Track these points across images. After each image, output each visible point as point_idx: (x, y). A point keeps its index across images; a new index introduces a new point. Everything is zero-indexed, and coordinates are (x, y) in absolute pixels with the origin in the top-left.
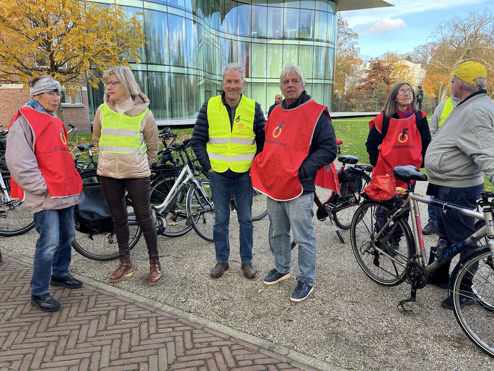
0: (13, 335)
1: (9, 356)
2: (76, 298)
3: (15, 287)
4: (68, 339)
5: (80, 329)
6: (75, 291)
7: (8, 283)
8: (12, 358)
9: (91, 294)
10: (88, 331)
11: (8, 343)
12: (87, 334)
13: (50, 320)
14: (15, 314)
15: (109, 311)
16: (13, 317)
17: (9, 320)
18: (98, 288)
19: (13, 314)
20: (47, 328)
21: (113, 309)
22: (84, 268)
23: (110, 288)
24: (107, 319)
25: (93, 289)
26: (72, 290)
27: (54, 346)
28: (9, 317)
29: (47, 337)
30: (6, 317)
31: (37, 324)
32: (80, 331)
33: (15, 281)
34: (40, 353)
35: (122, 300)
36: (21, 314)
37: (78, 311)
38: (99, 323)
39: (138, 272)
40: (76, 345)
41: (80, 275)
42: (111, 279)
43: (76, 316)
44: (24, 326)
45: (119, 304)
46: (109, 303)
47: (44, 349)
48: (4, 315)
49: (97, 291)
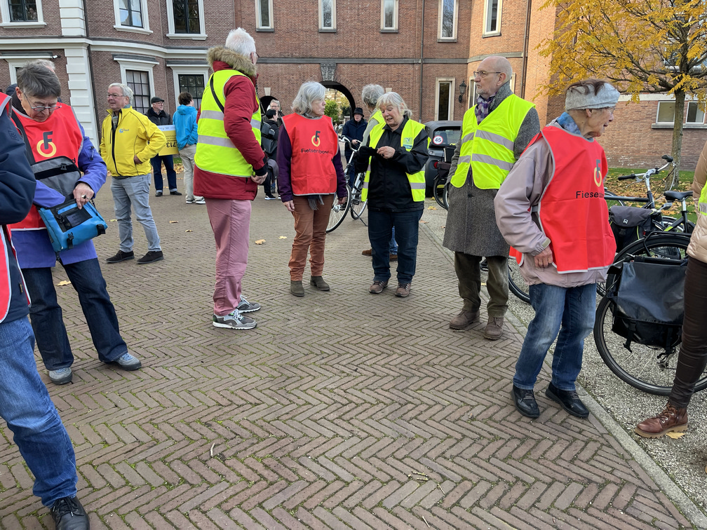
0: (467, 442)
1: (446, 468)
2: (570, 432)
3: (502, 378)
4: (526, 490)
5: (550, 485)
6: (573, 421)
7: (498, 368)
8: (448, 474)
9: (595, 437)
10: (558, 496)
11: (454, 451)
12: (555, 500)
13: (518, 446)
14: (484, 415)
15: (608, 482)
16: (479, 417)
17: (473, 419)
18: (609, 433)
19: (481, 413)
20: (509, 457)
21: (615, 483)
22: (606, 390)
23: (629, 444)
24: (597, 495)
25: (603, 431)
26: (571, 416)
27: (503, 490)
28: (475, 415)
29: (502, 470)
30: (471, 414)
31: (500, 443)
32: (548, 487)
33: (507, 369)
34: (482, 488)
35: (638, 475)
36: (490, 418)
37: (561, 454)
38: (581, 492)
39: (693, 437)
40: (531, 507)
41: (595, 397)
42: (638, 427)
43: (554, 461)
44: (484, 437)
45: (630, 478)
46: (614, 469)
47: (489, 485)
48: (471, 409)
49: (607, 437)
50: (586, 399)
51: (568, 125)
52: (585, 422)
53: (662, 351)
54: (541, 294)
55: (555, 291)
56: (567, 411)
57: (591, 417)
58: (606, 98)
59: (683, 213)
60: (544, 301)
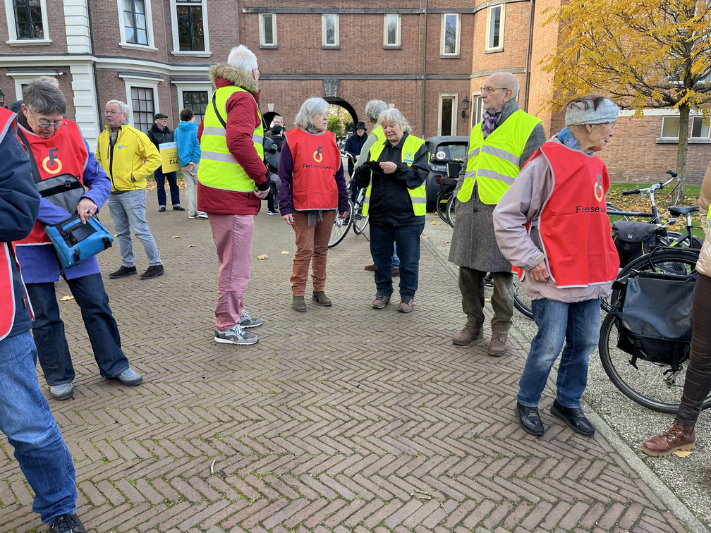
0: (471, 460)
1: (449, 487)
2: (575, 451)
3: (506, 394)
4: (531, 510)
5: (555, 505)
6: (579, 439)
7: (502, 384)
8: (451, 493)
9: (600, 456)
10: (564, 516)
11: (458, 469)
12: (560, 520)
13: (523, 465)
14: (487, 433)
15: (614, 502)
16: (482, 435)
17: (476, 436)
18: (616, 452)
19: (485, 430)
20: (514, 475)
21: (621, 503)
22: (612, 407)
23: (636, 462)
24: (603, 515)
25: (608, 449)
26: (577, 435)
27: (507, 510)
28: (478, 433)
29: (506, 489)
30: (474, 432)
31: (505, 461)
32: (553, 507)
33: (512, 386)
34: (486, 507)
35: (644, 494)
36: (494, 436)
37: (566, 473)
38: (587, 512)
39: (701, 456)
40: (536, 528)
41: (600, 415)
42: (645, 446)
43: (559, 480)
44: (488, 455)
45: (636, 498)
46: (620, 488)
47: (493, 505)
48: (475, 427)
49: (613, 455)
50: (592, 417)
51: (568, 141)
52: (591, 440)
53: (669, 367)
54: (544, 309)
55: (557, 307)
56: (572, 429)
57: (596, 435)
58: (606, 113)
59: (688, 228)
60: (546, 316)
